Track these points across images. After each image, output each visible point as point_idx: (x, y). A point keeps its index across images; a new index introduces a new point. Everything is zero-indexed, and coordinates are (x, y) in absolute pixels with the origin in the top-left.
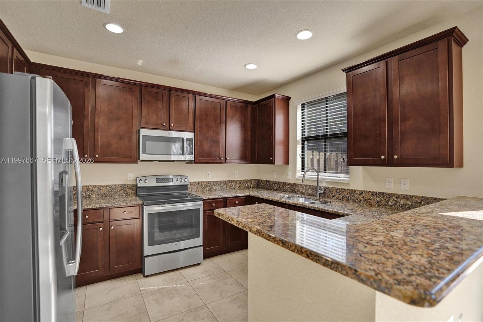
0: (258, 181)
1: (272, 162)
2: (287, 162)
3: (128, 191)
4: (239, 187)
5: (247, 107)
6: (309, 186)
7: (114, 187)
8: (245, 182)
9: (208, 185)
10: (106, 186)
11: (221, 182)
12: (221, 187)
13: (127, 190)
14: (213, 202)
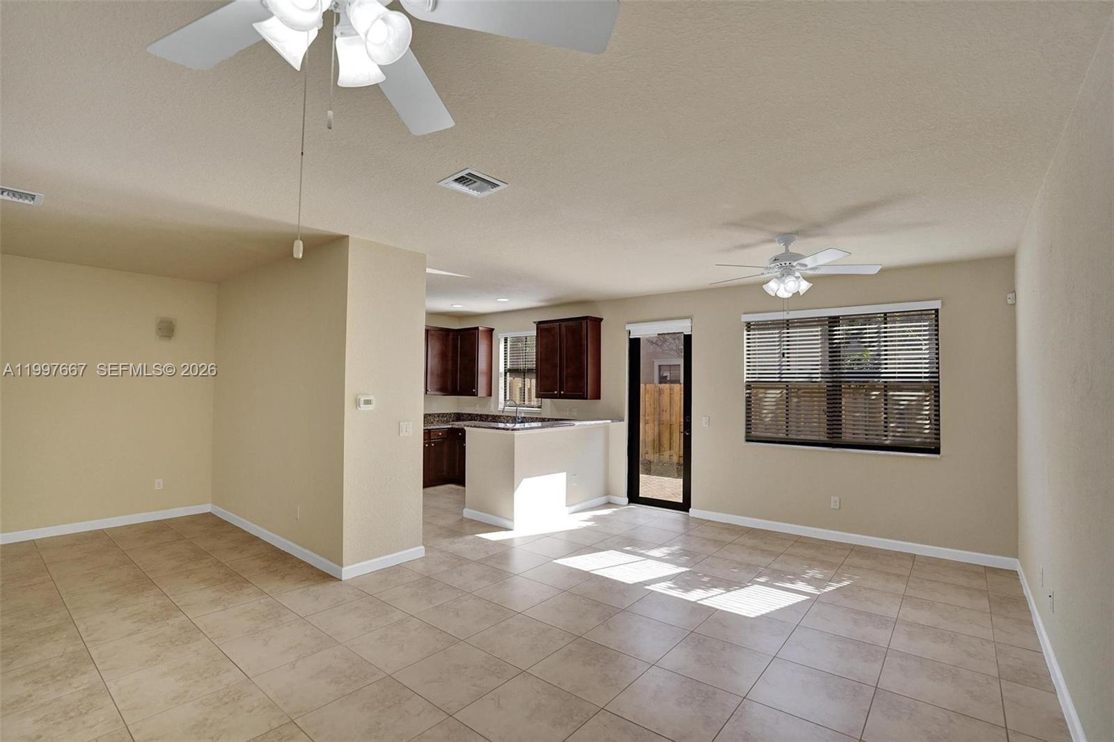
0: (458, 414)
1: (475, 394)
2: (490, 394)
5: (448, 335)
6: (510, 417)
8: (443, 415)
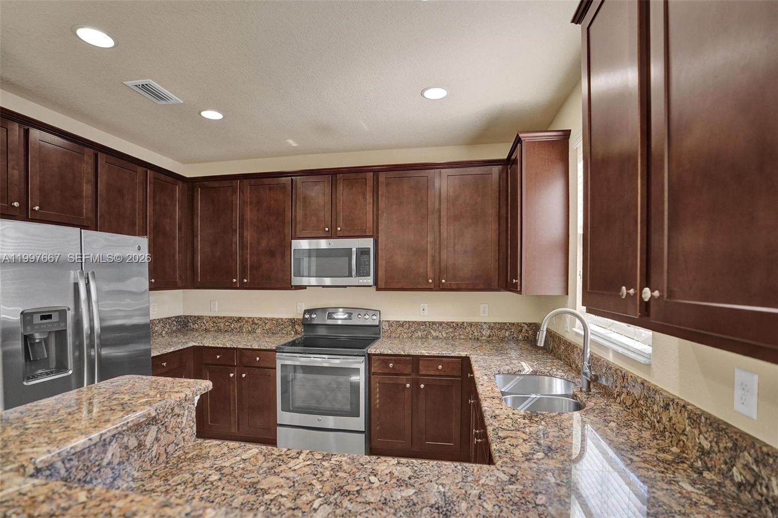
0: (538, 326)
1: (518, 290)
2: (566, 290)
3: (297, 328)
4: (489, 336)
7: (281, 321)
9: (422, 327)
10: (272, 319)
11: (447, 323)
12: (447, 333)
13: (296, 326)
14: (391, 360)
